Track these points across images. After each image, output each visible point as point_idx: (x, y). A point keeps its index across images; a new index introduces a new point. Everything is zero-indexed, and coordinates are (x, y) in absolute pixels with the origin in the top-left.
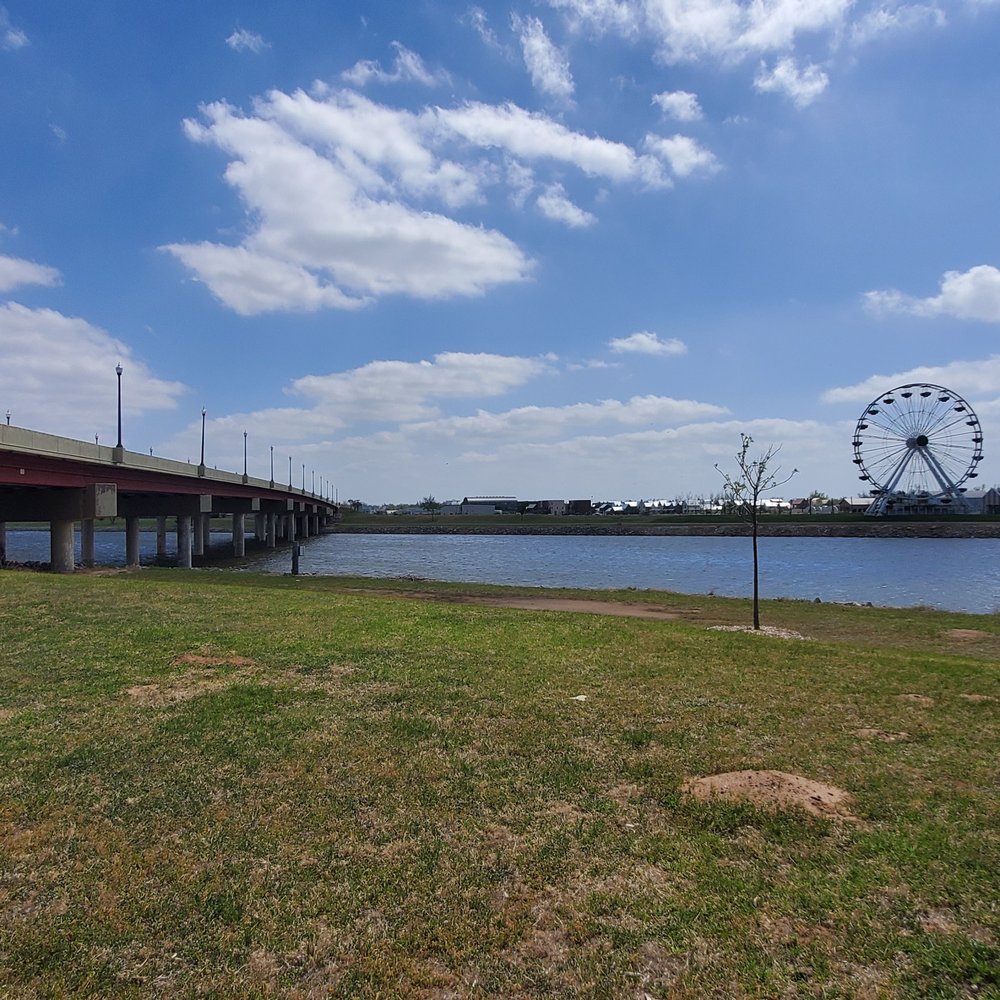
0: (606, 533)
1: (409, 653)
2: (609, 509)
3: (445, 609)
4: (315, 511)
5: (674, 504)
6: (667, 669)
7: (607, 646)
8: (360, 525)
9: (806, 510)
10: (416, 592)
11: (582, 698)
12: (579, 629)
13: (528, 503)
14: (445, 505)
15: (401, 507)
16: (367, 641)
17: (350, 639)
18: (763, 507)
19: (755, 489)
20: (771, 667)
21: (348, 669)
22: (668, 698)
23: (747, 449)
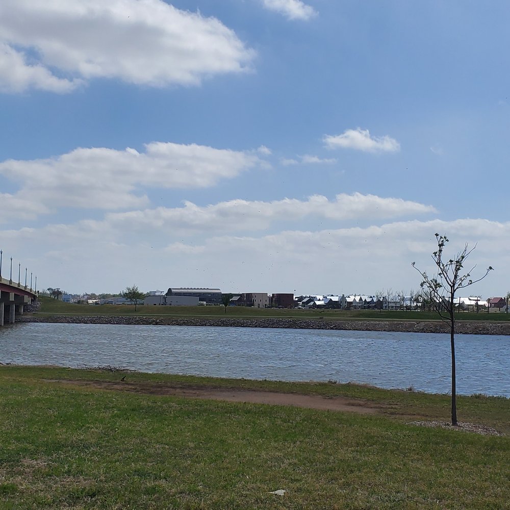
0: (307, 326)
1: (106, 446)
2: (312, 303)
3: (145, 401)
4: (12, 298)
5: (375, 300)
6: (366, 463)
7: (307, 440)
8: (59, 314)
9: (503, 309)
10: (116, 384)
11: (281, 492)
12: (279, 422)
13: (231, 295)
14: (148, 295)
15: (103, 296)
16: (62, 434)
17: (44, 431)
18: (461, 305)
19: (453, 286)
20: (467, 462)
21: (41, 463)
22: (367, 493)
23: (443, 248)
